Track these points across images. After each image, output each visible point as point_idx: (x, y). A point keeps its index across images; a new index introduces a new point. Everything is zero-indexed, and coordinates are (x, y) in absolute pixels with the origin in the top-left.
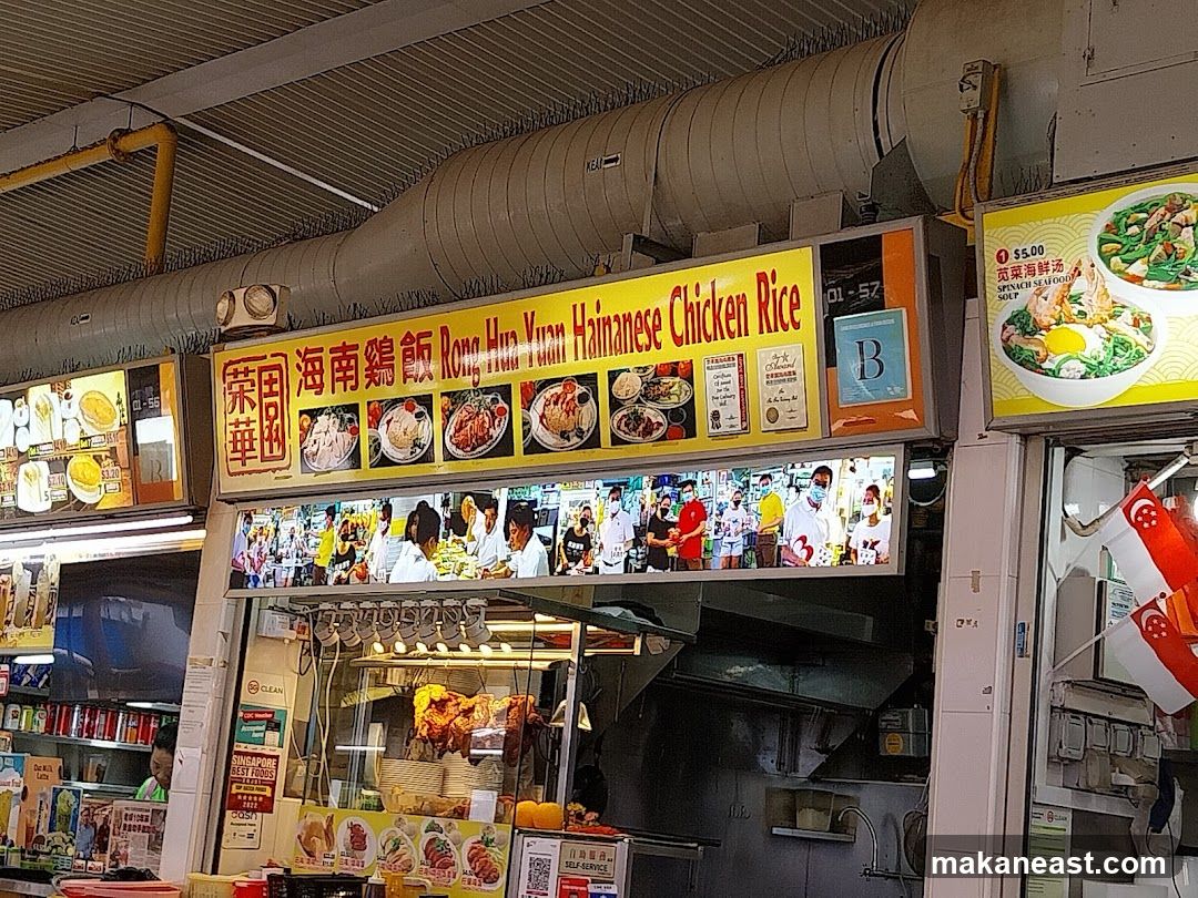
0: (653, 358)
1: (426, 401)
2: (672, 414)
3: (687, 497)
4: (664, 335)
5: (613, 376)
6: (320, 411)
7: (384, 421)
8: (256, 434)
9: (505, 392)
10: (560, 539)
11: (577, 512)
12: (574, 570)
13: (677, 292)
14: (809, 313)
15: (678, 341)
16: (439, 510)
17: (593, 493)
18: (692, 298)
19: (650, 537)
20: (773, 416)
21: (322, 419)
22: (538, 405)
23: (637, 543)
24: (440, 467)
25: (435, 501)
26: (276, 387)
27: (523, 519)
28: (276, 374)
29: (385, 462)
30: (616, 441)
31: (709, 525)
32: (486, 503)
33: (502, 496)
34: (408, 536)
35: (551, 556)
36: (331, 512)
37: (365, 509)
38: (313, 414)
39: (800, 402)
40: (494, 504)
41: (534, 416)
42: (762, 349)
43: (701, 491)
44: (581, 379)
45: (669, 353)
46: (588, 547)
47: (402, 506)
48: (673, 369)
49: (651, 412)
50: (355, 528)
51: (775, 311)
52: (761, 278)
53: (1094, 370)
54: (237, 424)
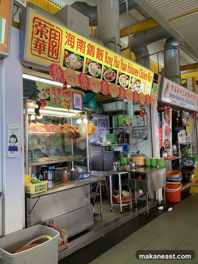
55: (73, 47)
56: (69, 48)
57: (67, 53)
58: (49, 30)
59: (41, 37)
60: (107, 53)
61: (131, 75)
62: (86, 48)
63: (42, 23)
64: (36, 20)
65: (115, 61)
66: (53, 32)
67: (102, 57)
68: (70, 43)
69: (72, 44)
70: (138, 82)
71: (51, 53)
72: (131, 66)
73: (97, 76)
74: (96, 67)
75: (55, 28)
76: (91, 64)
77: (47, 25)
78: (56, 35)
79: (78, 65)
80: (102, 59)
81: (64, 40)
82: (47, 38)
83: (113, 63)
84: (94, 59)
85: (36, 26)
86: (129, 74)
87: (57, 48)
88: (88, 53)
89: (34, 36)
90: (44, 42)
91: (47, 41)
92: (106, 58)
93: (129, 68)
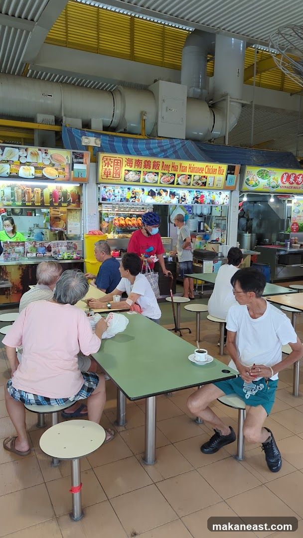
0: (201, 175)
1: (158, 173)
2: (203, 183)
3: (201, 194)
4: (204, 172)
5: (194, 176)
6: (131, 171)
7: (147, 175)
8: (112, 172)
9: (174, 175)
10: (180, 198)
11: (183, 194)
12: (183, 203)
13: (207, 166)
14: (225, 173)
15: (206, 173)
16: (155, 191)
17: (186, 192)
18: (209, 167)
19: (196, 199)
20: (217, 185)
21: (131, 172)
22: (180, 178)
23: (193, 200)
24: (158, 184)
25: (154, 189)
26: (119, 164)
27: (173, 194)
28: (119, 161)
29: (146, 182)
30: (193, 185)
31: (204, 198)
32: (165, 191)
33: (169, 190)
34: (149, 195)
35: (179, 200)
36: (129, 189)
37: (138, 189)
38: (128, 171)
39: (221, 185)
40: (167, 192)
41: (179, 179)
42: (218, 176)
43: (203, 194)
44: (189, 175)
45: (204, 174)
46: (185, 200)
47: (147, 190)
48: (204, 177)
49: (200, 182)
50: (136, 193)
51: (220, 173)
52: (219, 167)
53: (253, 186)
54: (106, 169)
55: (131, 166)
56: (128, 168)
57: (127, 172)
58: (113, 161)
59: (108, 167)
60: (163, 162)
61: (193, 174)
62: (143, 164)
63: (108, 158)
64: (105, 158)
65: (173, 167)
66: (116, 161)
67: (158, 167)
68: (129, 164)
69: (131, 165)
70: (203, 178)
71: (115, 175)
72: (192, 166)
73: (154, 182)
74: (153, 175)
75: (117, 159)
76: (149, 174)
77: (111, 158)
78: (118, 163)
79: (137, 177)
80: (158, 168)
81: (124, 163)
82: (111, 166)
83: (170, 169)
84: (151, 170)
85: (105, 161)
86: (190, 174)
87: (119, 171)
88: (145, 167)
89: (104, 167)
90: (110, 169)
91: (112, 168)
92: (163, 166)
93: (190, 168)
